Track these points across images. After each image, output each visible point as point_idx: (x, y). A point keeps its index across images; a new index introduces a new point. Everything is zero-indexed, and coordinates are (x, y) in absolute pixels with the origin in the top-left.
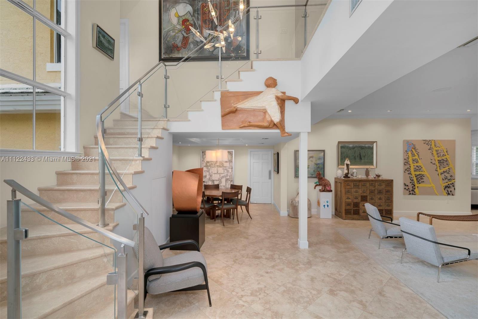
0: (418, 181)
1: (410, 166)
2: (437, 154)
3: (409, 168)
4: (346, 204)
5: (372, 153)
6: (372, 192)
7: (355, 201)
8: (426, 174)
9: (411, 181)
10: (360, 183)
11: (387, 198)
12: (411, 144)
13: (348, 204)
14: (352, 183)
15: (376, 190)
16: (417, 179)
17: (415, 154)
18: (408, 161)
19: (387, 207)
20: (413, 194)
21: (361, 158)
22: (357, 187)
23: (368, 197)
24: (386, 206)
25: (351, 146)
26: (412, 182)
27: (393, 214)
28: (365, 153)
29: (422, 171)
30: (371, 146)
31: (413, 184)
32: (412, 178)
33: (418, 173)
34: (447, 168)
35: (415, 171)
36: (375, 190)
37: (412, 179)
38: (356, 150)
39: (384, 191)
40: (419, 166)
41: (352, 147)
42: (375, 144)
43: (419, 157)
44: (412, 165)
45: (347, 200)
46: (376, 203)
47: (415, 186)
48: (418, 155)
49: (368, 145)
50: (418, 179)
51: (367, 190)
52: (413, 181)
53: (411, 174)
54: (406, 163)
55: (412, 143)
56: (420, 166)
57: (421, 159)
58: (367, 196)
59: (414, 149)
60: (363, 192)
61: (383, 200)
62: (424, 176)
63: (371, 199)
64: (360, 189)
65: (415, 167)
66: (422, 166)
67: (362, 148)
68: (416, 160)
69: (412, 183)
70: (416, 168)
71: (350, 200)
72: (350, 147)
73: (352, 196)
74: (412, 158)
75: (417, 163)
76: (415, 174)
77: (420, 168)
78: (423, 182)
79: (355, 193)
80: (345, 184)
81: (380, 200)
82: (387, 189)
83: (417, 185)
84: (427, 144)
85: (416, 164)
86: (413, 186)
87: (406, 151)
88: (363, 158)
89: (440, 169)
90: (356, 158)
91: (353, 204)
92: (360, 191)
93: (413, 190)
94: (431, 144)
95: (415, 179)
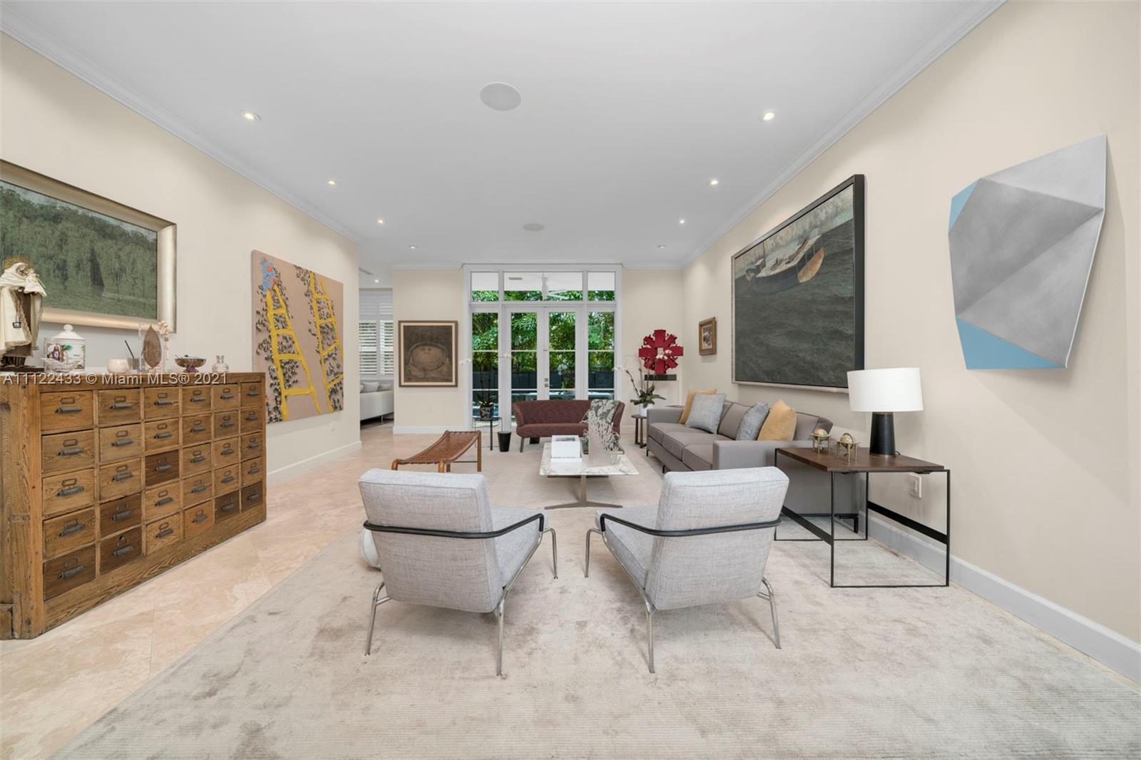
0: (288, 381)
1: (270, 337)
2: (319, 310)
3: (269, 340)
4: (51, 531)
5: (155, 269)
6: (195, 429)
7: (115, 492)
8: (301, 361)
9: (272, 382)
10: (142, 395)
11: (249, 444)
12: (272, 271)
13: (73, 525)
14: (95, 397)
15: (212, 419)
16: (284, 375)
17: (281, 300)
18: (265, 320)
19: (250, 477)
20: (277, 420)
21: (97, 281)
22: (127, 417)
23: (181, 453)
24: (246, 472)
25: (36, 199)
26: (275, 384)
27: (265, 495)
28: (119, 257)
29: (294, 353)
30: (151, 237)
31: (276, 389)
32: (273, 371)
33: (286, 357)
34: (333, 347)
35: (281, 351)
36: (208, 418)
37: (274, 375)
38: (70, 233)
39: (240, 415)
40: (288, 337)
41: (42, 207)
42: (167, 233)
43: (287, 311)
44: (274, 333)
45: (62, 505)
46: (213, 474)
47: (280, 394)
48: (287, 305)
49: (135, 229)
50: (287, 375)
51: (177, 422)
52: (276, 381)
53: (272, 359)
54: (260, 326)
55: (274, 266)
56: (290, 338)
57: (292, 317)
58: (177, 451)
59: (278, 285)
60: (157, 437)
61: (238, 455)
62: (297, 367)
63: (193, 461)
64: (143, 426)
65: (281, 339)
66: (295, 339)
67: (105, 232)
68: (283, 320)
69: (273, 388)
70: (282, 343)
71: (80, 500)
72: (27, 203)
73: (96, 472)
74: (276, 312)
75: (283, 328)
76: (281, 360)
77: (290, 342)
78: (297, 381)
79: (111, 453)
80: (43, 404)
81: (228, 458)
82: (247, 408)
83: (284, 392)
84: (303, 279)
85: (282, 332)
86: (277, 394)
87: (260, 287)
88: (107, 282)
89: (323, 347)
90: (71, 269)
91: (102, 511)
92: (142, 435)
93: (276, 408)
94: (309, 279)
95: (280, 373)
